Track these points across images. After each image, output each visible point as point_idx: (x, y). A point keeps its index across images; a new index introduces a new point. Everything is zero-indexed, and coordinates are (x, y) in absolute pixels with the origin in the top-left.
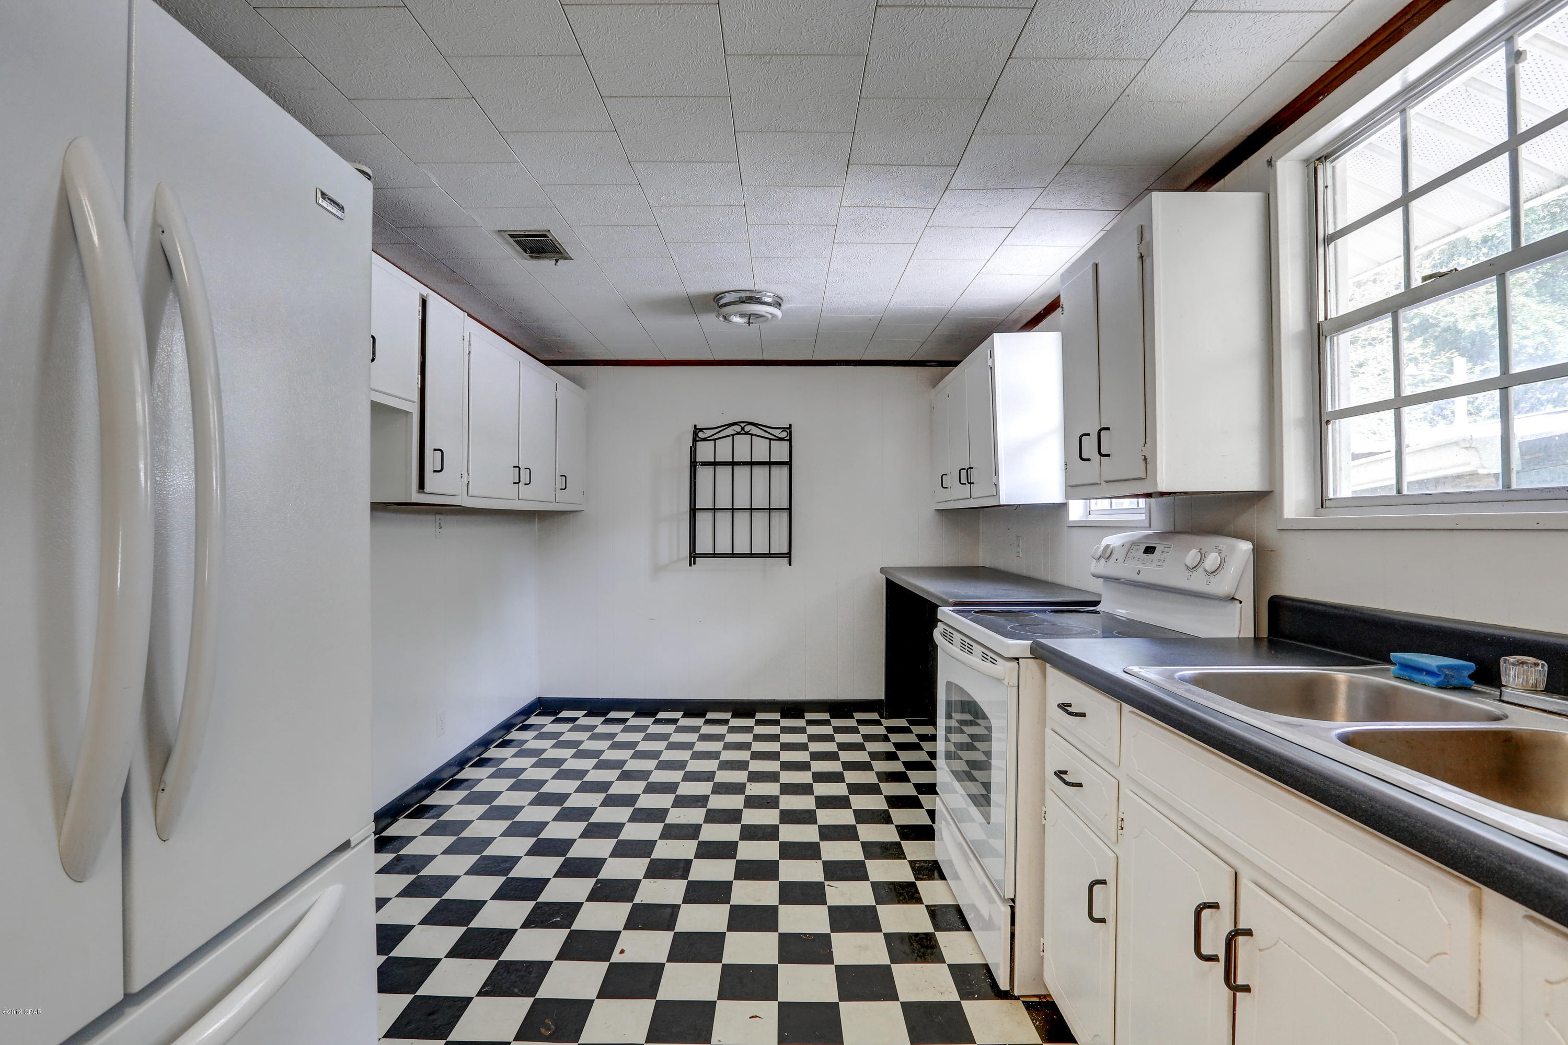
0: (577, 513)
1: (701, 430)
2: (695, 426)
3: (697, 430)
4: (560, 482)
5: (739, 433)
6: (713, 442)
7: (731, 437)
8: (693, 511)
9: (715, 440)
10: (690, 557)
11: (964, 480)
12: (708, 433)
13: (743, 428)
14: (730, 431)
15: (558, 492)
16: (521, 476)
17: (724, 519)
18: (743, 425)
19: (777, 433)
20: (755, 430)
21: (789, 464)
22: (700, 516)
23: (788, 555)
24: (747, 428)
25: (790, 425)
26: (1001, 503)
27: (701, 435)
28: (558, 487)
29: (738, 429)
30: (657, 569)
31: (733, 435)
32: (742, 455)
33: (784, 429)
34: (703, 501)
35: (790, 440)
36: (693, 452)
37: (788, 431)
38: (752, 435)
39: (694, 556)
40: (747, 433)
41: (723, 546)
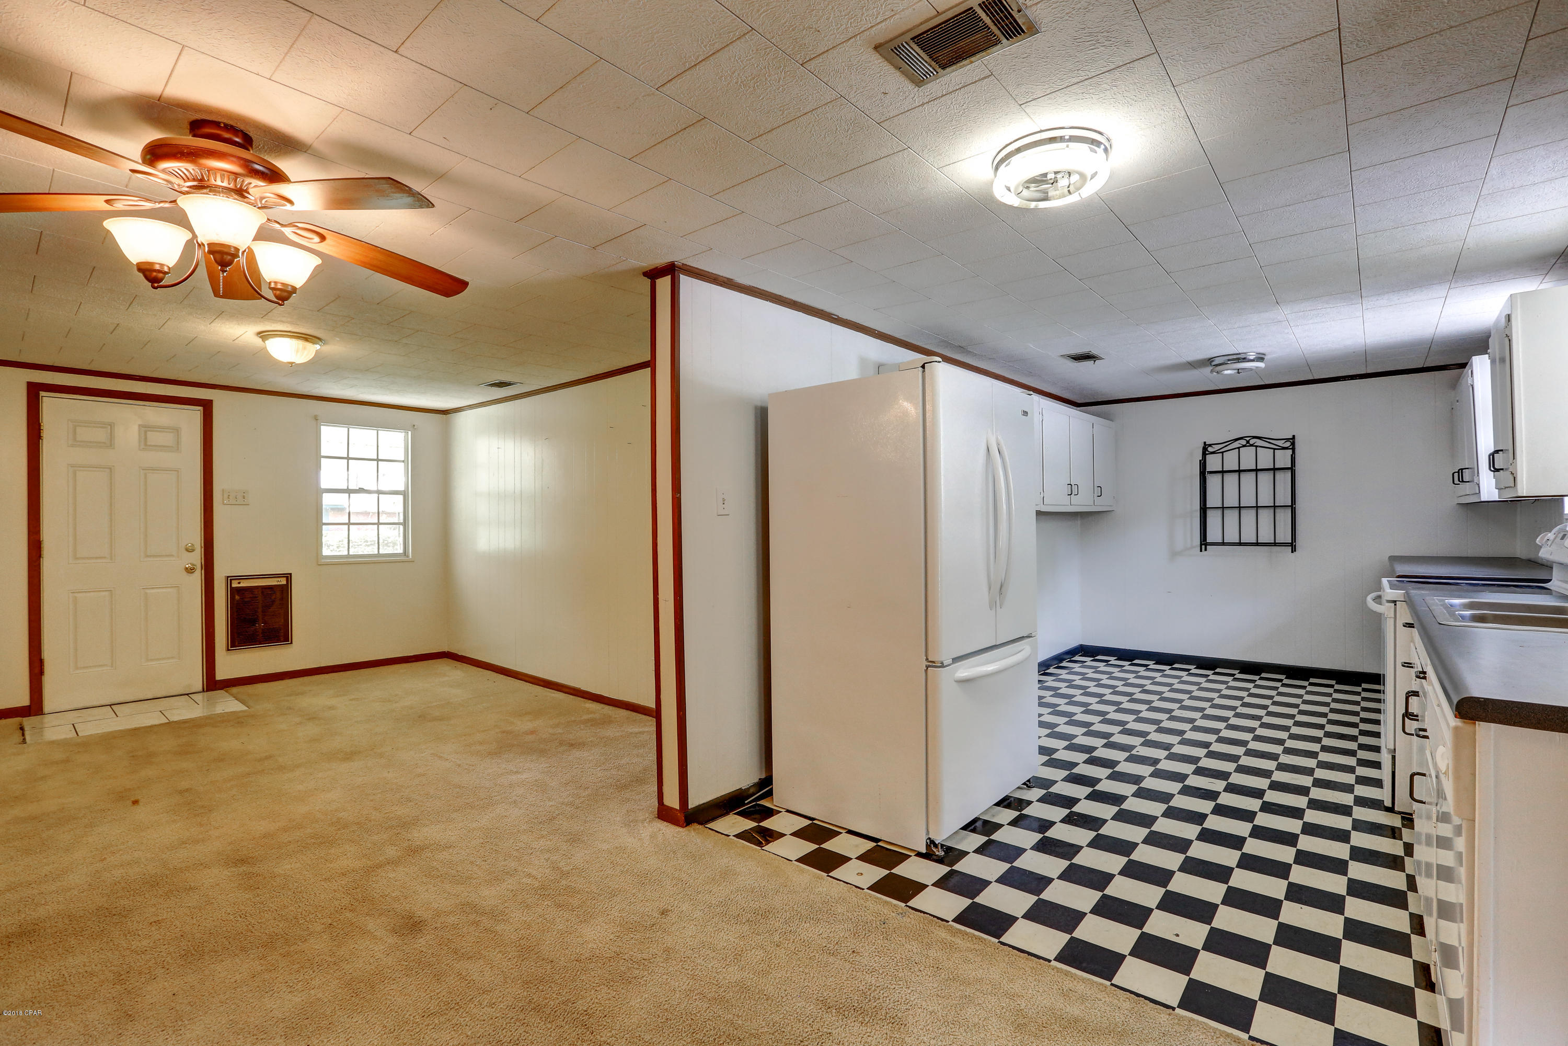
0: (1108, 513)
1: (1210, 445)
2: (1205, 443)
3: (1205, 447)
4: (1098, 491)
5: (1244, 446)
6: (1221, 454)
7: (1237, 450)
8: (1204, 510)
9: (1222, 453)
10: (1201, 545)
11: (1456, 481)
12: (1216, 447)
13: (1248, 441)
14: (1236, 444)
15: (1096, 498)
16: (1072, 490)
17: (1231, 518)
18: (1248, 439)
19: (1281, 443)
20: (1259, 443)
21: (1292, 469)
22: (1210, 513)
23: (1293, 546)
24: (1252, 442)
25: (1294, 436)
26: (1482, 500)
27: (1210, 449)
28: (1096, 495)
29: (1244, 442)
30: (1174, 554)
31: (1239, 448)
32: (1248, 464)
33: (1287, 440)
34: (1213, 500)
35: (1293, 450)
36: (1203, 464)
37: (1291, 441)
38: (1257, 446)
39: (1204, 543)
40: (1252, 445)
41: (1232, 536)
